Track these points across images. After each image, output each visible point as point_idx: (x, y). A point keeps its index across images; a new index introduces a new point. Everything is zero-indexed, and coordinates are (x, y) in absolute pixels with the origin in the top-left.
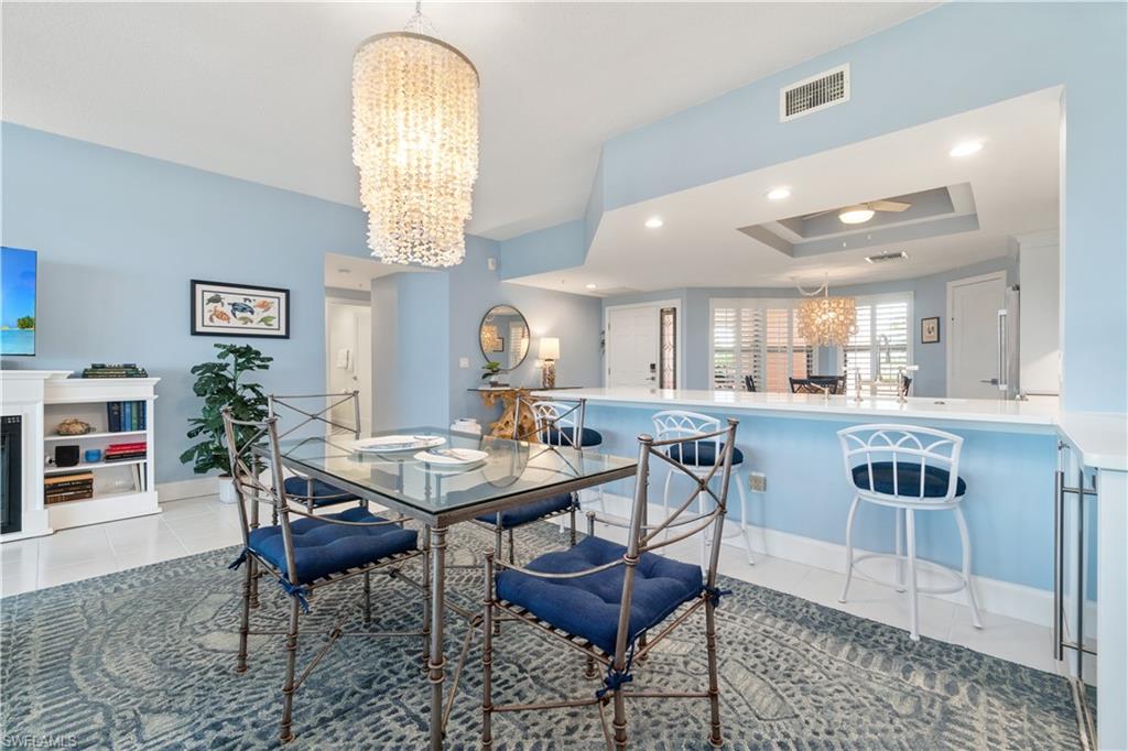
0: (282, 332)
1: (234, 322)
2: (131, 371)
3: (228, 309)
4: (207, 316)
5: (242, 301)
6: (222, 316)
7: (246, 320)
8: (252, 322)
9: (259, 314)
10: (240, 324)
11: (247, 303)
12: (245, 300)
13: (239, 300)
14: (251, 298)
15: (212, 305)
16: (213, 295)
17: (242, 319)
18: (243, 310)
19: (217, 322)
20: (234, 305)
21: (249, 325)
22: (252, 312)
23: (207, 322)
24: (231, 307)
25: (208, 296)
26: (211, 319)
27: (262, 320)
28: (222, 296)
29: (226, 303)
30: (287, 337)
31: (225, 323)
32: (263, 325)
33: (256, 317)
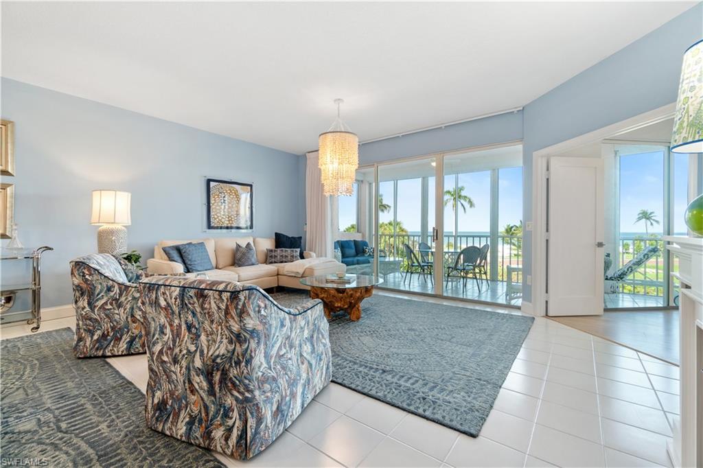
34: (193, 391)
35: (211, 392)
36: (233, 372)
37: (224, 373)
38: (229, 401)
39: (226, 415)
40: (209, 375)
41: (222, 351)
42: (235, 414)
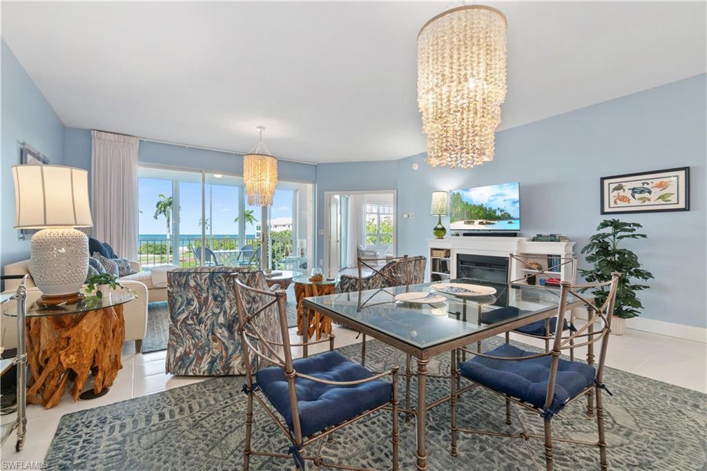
0: (682, 205)
1: (633, 202)
2: (553, 238)
3: (628, 194)
4: (612, 200)
5: (641, 186)
6: (623, 199)
7: (644, 199)
8: (649, 200)
9: (657, 193)
10: (639, 203)
11: (646, 186)
12: (643, 184)
13: (638, 185)
14: (649, 181)
15: (616, 192)
16: (616, 185)
17: (639, 199)
18: (642, 192)
19: (620, 203)
20: (633, 189)
21: (647, 203)
22: (650, 192)
23: (612, 204)
24: (631, 192)
25: (612, 186)
26: (615, 202)
27: (660, 198)
28: (623, 184)
29: (627, 190)
30: (687, 209)
31: (626, 204)
32: (660, 201)
33: (653, 196)
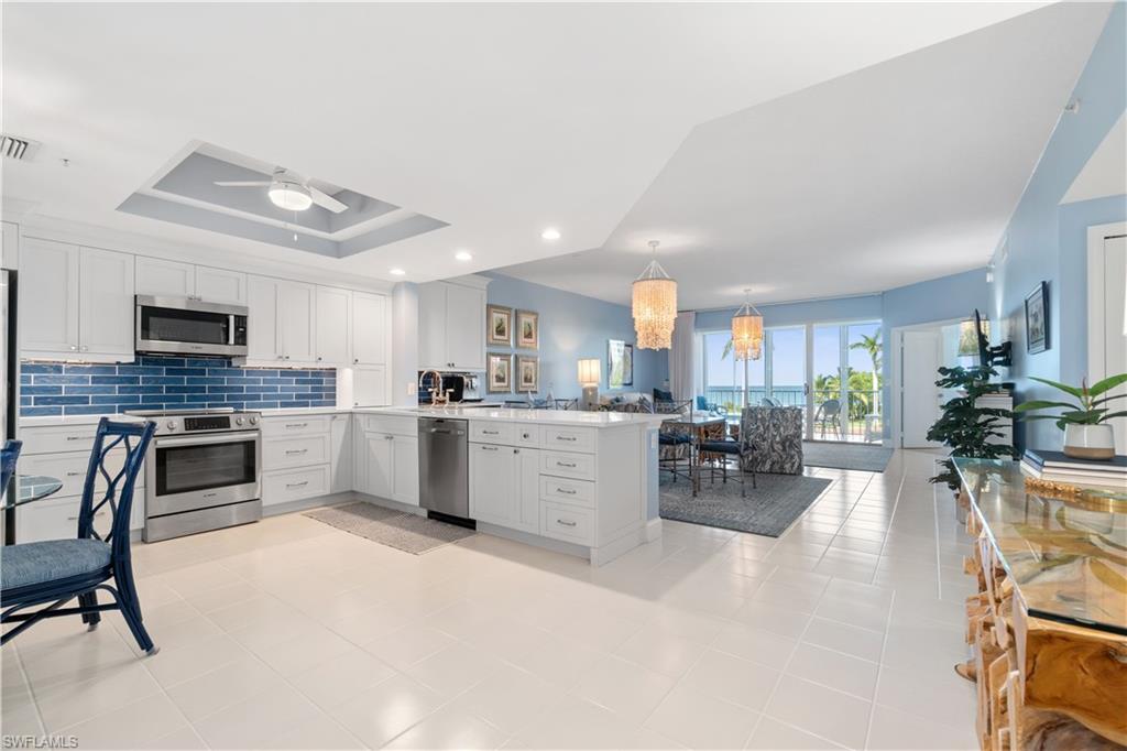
34: (774, 451)
35: (784, 450)
36: (796, 441)
37: (791, 442)
38: (793, 452)
39: (792, 457)
40: (783, 444)
41: (791, 433)
42: (796, 457)
